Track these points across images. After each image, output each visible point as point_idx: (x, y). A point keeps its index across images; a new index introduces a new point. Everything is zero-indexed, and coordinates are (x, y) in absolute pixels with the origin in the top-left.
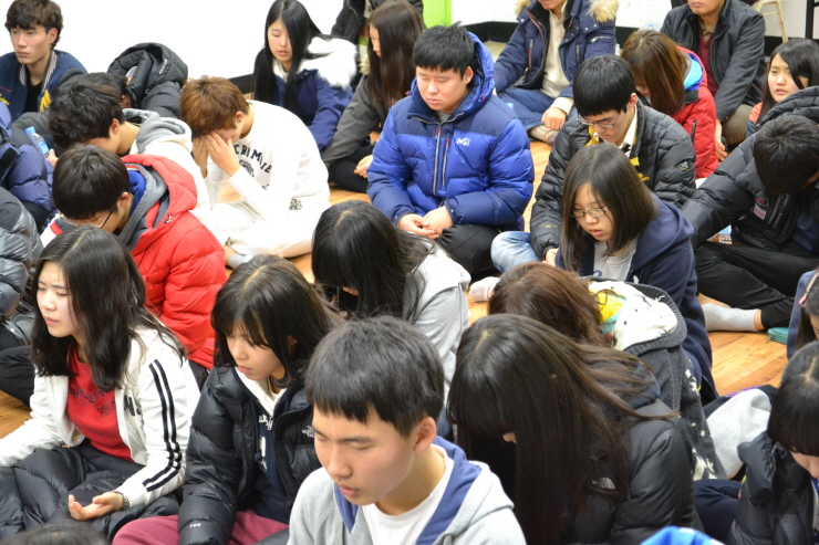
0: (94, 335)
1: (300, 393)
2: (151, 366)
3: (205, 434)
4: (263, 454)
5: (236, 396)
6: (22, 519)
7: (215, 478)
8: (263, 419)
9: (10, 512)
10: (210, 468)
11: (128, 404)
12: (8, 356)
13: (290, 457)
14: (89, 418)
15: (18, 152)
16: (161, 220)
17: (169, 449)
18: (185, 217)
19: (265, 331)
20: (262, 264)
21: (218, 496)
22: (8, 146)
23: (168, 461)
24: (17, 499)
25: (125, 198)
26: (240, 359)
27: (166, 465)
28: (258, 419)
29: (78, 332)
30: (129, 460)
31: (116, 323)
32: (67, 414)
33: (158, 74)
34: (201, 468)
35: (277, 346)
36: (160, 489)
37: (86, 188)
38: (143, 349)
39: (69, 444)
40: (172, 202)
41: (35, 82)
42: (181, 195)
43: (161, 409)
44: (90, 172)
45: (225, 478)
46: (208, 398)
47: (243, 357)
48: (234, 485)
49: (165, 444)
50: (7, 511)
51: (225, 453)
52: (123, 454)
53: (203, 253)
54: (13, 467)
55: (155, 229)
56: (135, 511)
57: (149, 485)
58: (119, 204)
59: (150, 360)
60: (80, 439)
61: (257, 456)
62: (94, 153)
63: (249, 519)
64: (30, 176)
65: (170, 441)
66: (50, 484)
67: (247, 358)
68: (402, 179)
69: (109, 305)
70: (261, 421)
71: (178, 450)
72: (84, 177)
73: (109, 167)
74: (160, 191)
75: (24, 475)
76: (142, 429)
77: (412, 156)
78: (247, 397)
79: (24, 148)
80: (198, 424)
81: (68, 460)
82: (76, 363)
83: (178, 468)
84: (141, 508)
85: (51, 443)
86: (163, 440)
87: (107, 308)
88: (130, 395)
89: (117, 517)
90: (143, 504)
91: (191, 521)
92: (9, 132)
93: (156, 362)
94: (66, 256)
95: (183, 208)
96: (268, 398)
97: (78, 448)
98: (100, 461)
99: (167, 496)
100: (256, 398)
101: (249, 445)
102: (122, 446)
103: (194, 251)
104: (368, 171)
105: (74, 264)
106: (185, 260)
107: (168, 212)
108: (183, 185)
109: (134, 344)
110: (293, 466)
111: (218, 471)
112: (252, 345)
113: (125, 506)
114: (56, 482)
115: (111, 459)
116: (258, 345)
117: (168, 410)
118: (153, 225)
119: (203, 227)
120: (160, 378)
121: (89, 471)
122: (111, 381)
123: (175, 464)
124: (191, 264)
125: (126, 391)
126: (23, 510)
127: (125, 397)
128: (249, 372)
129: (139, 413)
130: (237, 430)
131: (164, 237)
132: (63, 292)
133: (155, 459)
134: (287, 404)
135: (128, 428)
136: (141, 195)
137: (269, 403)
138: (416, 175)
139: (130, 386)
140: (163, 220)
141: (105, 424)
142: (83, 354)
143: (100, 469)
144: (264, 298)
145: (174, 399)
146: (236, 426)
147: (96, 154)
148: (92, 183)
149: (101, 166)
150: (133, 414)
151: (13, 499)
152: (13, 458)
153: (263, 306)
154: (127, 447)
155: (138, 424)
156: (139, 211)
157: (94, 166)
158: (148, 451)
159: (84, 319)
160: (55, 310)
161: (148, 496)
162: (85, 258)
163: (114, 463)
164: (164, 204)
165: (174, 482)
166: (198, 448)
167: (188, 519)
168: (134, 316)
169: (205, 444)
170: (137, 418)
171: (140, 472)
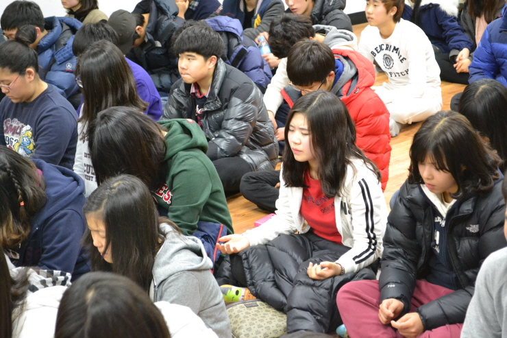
0: (325, 162)
1: (467, 203)
2: (360, 183)
3: (397, 229)
4: (437, 243)
5: (420, 204)
6: (274, 278)
7: (402, 257)
8: (438, 220)
9: (266, 273)
10: (400, 250)
11: (343, 207)
12: (251, 177)
13: (457, 245)
14: (315, 215)
15: (247, 50)
16: (352, 91)
17: (369, 237)
18: (367, 91)
19: (447, 161)
20: (445, 116)
21: (405, 268)
22: (241, 47)
23: (368, 245)
24: (270, 265)
25: (332, 75)
26: (428, 179)
27: (367, 248)
28: (434, 219)
29: (314, 159)
30: (341, 244)
31: (338, 154)
32: (301, 212)
33: (329, 5)
34: (394, 250)
35: (454, 171)
36: (363, 263)
37: (309, 66)
38: (355, 171)
39: (301, 231)
40: (360, 79)
41: (250, 9)
42: (365, 76)
43: (365, 211)
44: (313, 56)
45: (409, 257)
46: (400, 204)
47: (430, 177)
48: (415, 263)
49: (367, 234)
50: (264, 272)
51: (410, 241)
52: (336, 239)
53: (378, 114)
54: (266, 245)
55: (348, 97)
56: (349, 276)
57: (357, 260)
58: (327, 79)
59: (359, 179)
60: (307, 229)
61: (433, 244)
62: (314, 44)
63: (424, 284)
64: (254, 66)
65: (370, 232)
66: (291, 256)
67: (433, 178)
68: (492, 73)
69: (335, 142)
70: (436, 221)
71: (375, 238)
72: (309, 59)
73: (324, 53)
74: (353, 72)
75: (274, 251)
76: (351, 223)
77: (501, 57)
78: (428, 204)
79: (251, 48)
80: (392, 221)
81: (301, 242)
82: (308, 180)
83: (374, 250)
84: (352, 274)
85: (288, 231)
86: (365, 231)
87: (334, 143)
88: (345, 201)
89: (339, 279)
90: (352, 272)
91: (388, 283)
92: (242, 38)
93: (363, 180)
94: (309, 109)
95: (366, 84)
96: (443, 205)
97: (306, 234)
98: (321, 243)
99: (367, 267)
100: (434, 206)
101: (427, 236)
102: (337, 234)
103: (373, 112)
104: (469, 67)
105: (314, 115)
106: (367, 117)
107: (357, 86)
108: (367, 69)
109: (349, 168)
110: (459, 251)
111: (405, 252)
112: (437, 169)
113: (342, 273)
114: (295, 256)
115: (328, 242)
116: (442, 170)
117: (369, 212)
118: (347, 94)
119: (377, 97)
120: (365, 191)
121: (314, 250)
122: (334, 192)
123: (373, 247)
124: (370, 121)
125: (342, 198)
126: (274, 272)
127: (342, 202)
128: (432, 188)
129: (350, 213)
130: (419, 226)
131: (353, 102)
132: (306, 132)
133: (359, 244)
134: (456, 210)
135: (342, 222)
136: (340, 74)
137: (443, 209)
138: (503, 70)
139: (345, 195)
140: (353, 91)
141: (326, 219)
142: (314, 174)
143: (321, 248)
144: (448, 139)
145: (373, 204)
146: (418, 224)
147: (317, 45)
148: (313, 63)
149: (320, 53)
150: (346, 213)
151: (267, 265)
152: (266, 239)
153: (446, 143)
154: (340, 236)
155: (349, 220)
156: (339, 84)
157: (315, 52)
158: (354, 238)
159: (319, 151)
160: (300, 144)
161: (356, 267)
162: (321, 110)
163: (331, 245)
164: (354, 81)
165: (372, 259)
166: (392, 237)
167: (386, 282)
168: (349, 150)
169: (397, 234)
170: (348, 216)
171: (349, 251)
